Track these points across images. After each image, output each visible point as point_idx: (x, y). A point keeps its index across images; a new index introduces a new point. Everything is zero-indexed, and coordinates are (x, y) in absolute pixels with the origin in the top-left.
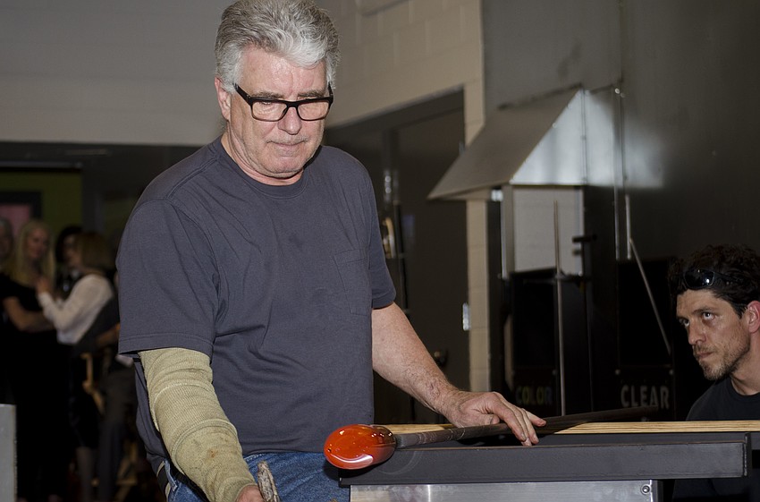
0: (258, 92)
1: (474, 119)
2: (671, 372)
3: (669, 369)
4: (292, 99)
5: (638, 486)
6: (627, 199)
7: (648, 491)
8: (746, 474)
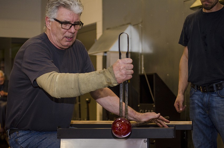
0: (63, 20)
1: (99, 32)
2: (154, 106)
3: (153, 105)
4: (73, 23)
5: (143, 140)
6: (143, 56)
7: (146, 141)
8: (174, 137)
